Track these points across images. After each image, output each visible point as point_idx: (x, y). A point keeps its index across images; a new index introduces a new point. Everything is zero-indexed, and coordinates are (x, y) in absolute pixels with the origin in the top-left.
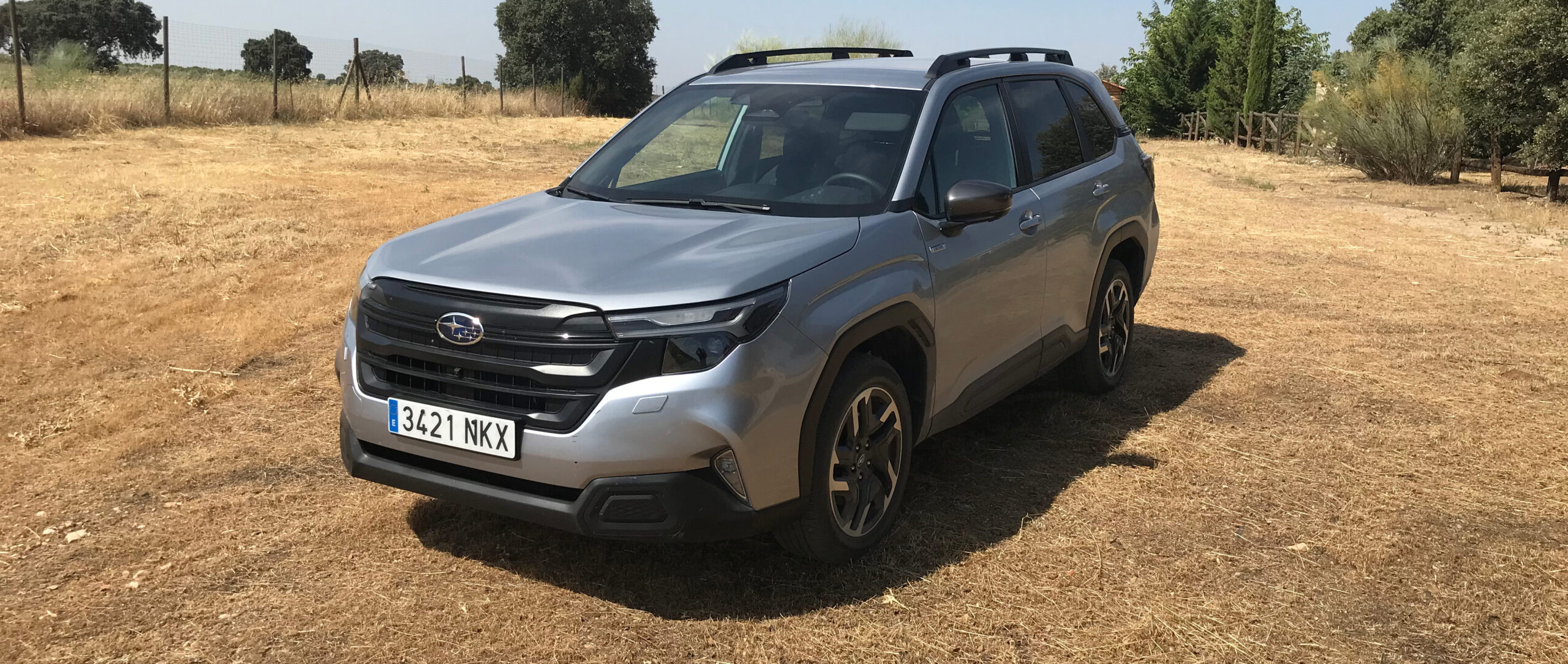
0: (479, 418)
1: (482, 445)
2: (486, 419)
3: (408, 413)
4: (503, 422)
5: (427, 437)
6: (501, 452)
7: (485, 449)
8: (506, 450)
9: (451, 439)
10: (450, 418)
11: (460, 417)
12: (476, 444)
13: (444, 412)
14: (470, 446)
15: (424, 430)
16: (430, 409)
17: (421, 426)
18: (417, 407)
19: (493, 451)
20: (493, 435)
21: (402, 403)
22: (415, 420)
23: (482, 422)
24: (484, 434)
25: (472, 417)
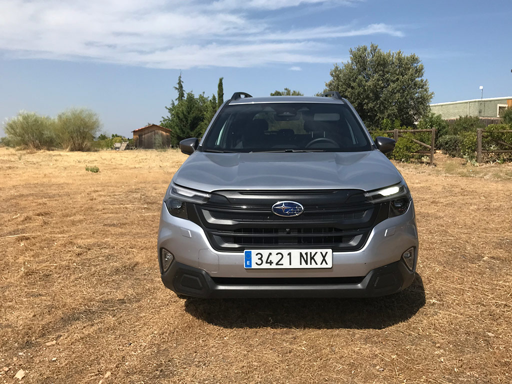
0: (309, 251)
1: (311, 264)
2: (313, 251)
3: (259, 256)
4: (324, 251)
5: (274, 266)
6: (324, 266)
7: (314, 266)
8: (327, 264)
9: (290, 264)
10: (290, 254)
11: (296, 253)
12: (307, 264)
13: (285, 252)
14: (304, 266)
15: (271, 263)
16: (274, 252)
17: (269, 261)
18: (265, 253)
19: (319, 266)
20: (319, 258)
21: (254, 252)
22: (264, 259)
23: (311, 253)
24: (312, 258)
25: (304, 251)
